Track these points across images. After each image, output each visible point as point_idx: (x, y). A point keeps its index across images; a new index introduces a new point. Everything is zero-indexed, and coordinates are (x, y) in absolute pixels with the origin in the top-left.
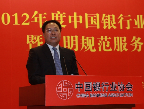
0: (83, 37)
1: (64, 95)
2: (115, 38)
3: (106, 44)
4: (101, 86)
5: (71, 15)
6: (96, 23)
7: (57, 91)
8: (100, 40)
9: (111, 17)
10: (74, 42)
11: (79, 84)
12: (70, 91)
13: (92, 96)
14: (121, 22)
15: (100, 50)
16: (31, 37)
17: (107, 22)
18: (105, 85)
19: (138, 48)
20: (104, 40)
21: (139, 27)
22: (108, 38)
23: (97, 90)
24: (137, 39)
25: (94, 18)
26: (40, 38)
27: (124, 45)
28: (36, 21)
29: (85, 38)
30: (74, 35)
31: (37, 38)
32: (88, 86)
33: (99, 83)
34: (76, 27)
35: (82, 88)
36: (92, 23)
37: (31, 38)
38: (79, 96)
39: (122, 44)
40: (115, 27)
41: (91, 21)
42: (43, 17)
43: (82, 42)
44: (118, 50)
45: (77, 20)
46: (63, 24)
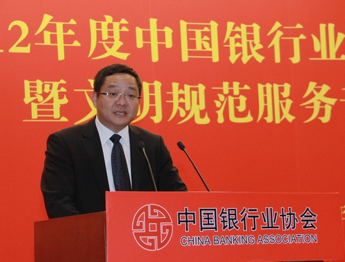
0: (175, 85)
1: (150, 240)
2: (260, 87)
3: (237, 103)
4: (240, 217)
5: (141, 27)
6: (211, 46)
7: (134, 231)
8: (221, 92)
9: (250, 30)
10: (152, 100)
11: (186, 214)
12: (164, 231)
13: (219, 241)
14: (276, 42)
15: (221, 120)
16: (35, 84)
17: (238, 45)
18: (249, 213)
19: (322, 113)
20: (231, 93)
21: (324, 57)
22: (243, 86)
23: (230, 228)
24: (318, 90)
25: (203, 34)
26: (59, 88)
27: (284, 104)
28: (47, 41)
29: (181, 87)
30: (151, 81)
31: (51, 88)
32: (208, 219)
33: (235, 210)
34: (155, 58)
35: (194, 221)
36: (199, 48)
37: (35, 89)
38: (189, 241)
39: (280, 103)
40: (260, 58)
41: (195, 41)
42: (67, 32)
43: (172, 100)
44: (269, 119)
45: (159, 40)
46: (121, 50)
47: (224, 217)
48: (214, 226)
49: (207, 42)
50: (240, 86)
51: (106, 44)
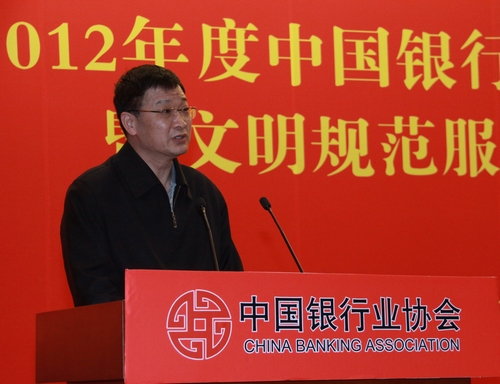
0: (325, 121)
1: (195, 345)
2: (449, 124)
3: (414, 147)
4: (339, 311)
5: (277, 36)
6: (377, 65)
7: (170, 330)
8: (392, 130)
9: (435, 41)
10: (291, 141)
12: (218, 331)
13: (305, 347)
14: (473, 59)
15: (390, 171)
17: (418, 62)
20: (406, 132)
22: (424, 123)
23: (323, 327)
25: (367, 47)
27: (484, 149)
28: (140, 55)
29: (333, 123)
30: (289, 113)
33: (331, 300)
34: (296, 80)
35: (266, 317)
36: (360, 66)
38: (253, 346)
39: (477, 148)
40: (449, 83)
41: (355, 56)
42: (169, 42)
43: (320, 141)
44: (461, 171)
45: (302, 55)
46: (246, 68)
47: (313, 311)
48: (298, 324)
49: (373, 57)
50: (420, 122)
51: (226, 60)
